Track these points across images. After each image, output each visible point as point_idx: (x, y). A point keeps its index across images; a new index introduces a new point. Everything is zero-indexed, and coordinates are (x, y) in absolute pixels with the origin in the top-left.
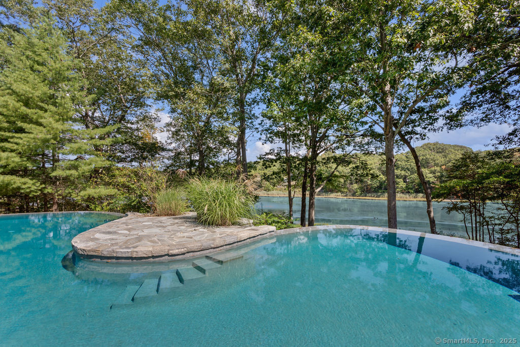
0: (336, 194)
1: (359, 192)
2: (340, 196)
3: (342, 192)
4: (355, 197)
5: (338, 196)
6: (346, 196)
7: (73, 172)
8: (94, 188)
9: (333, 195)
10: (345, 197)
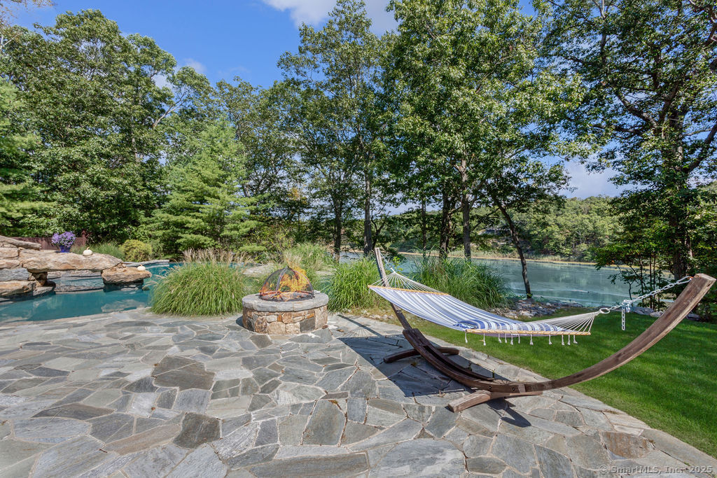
0: (554, 257)
1: (589, 255)
2: (558, 260)
3: (562, 255)
4: (581, 263)
5: (555, 260)
6: (569, 260)
7: (236, 232)
8: (249, 245)
9: (547, 259)
10: (567, 263)
